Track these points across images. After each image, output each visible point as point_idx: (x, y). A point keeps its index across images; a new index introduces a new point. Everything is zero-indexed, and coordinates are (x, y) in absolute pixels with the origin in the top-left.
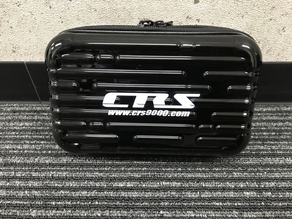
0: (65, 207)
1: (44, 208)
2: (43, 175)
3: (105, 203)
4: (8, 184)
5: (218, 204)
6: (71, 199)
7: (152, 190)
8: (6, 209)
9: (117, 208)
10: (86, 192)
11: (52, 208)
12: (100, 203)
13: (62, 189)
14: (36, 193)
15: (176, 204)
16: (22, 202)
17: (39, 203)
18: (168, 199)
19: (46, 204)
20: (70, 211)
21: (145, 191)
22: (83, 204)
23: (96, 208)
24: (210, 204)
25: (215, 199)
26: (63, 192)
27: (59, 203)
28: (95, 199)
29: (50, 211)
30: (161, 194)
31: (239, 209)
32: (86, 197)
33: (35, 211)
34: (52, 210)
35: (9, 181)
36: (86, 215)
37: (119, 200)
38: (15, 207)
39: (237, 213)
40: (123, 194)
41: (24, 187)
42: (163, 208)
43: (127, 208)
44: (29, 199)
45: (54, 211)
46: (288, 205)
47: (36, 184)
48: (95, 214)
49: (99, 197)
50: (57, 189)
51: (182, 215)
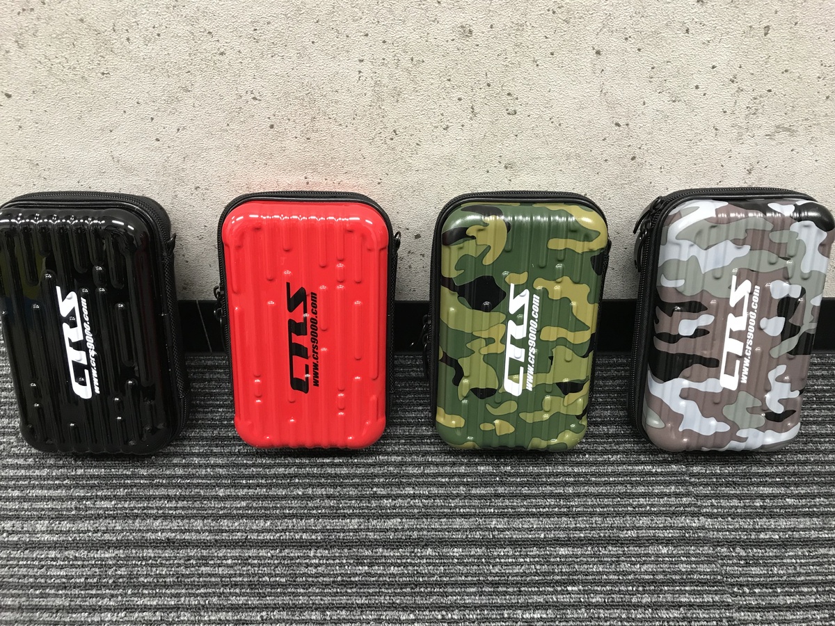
0: (258, 485)
1: (232, 486)
2: (227, 450)
3: (307, 481)
4: (184, 461)
5: (443, 480)
6: (265, 477)
7: (365, 465)
8: (186, 489)
9: (321, 485)
10: (283, 469)
11: (243, 487)
12: (301, 481)
13: (253, 466)
14: (221, 471)
15: (393, 480)
16: (204, 481)
17: (226, 482)
18: (383, 475)
19: (235, 483)
20: (265, 490)
21: (356, 467)
22: (280, 482)
23: (297, 486)
24: (434, 480)
25: (442, 475)
26: (254, 470)
27: (251, 481)
28: (295, 477)
29: (241, 490)
30: (376, 470)
31: (467, 485)
32: (284, 474)
33: (222, 490)
34: (243, 489)
35: (184, 458)
36: (284, 493)
37: (324, 477)
38: (198, 485)
39: (464, 489)
40: (329, 470)
41: (205, 464)
42: (377, 485)
43: (334, 486)
44: (213, 477)
45: (245, 490)
46: (528, 481)
47: (220, 461)
48: (294, 493)
49: (300, 474)
50: (247, 466)
51: (399, 492)
